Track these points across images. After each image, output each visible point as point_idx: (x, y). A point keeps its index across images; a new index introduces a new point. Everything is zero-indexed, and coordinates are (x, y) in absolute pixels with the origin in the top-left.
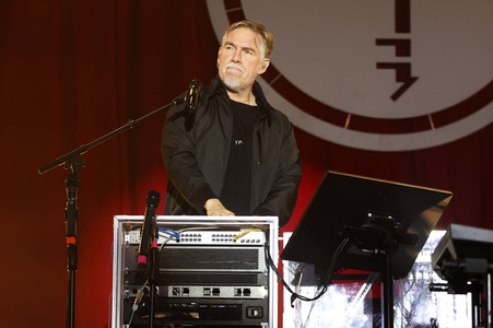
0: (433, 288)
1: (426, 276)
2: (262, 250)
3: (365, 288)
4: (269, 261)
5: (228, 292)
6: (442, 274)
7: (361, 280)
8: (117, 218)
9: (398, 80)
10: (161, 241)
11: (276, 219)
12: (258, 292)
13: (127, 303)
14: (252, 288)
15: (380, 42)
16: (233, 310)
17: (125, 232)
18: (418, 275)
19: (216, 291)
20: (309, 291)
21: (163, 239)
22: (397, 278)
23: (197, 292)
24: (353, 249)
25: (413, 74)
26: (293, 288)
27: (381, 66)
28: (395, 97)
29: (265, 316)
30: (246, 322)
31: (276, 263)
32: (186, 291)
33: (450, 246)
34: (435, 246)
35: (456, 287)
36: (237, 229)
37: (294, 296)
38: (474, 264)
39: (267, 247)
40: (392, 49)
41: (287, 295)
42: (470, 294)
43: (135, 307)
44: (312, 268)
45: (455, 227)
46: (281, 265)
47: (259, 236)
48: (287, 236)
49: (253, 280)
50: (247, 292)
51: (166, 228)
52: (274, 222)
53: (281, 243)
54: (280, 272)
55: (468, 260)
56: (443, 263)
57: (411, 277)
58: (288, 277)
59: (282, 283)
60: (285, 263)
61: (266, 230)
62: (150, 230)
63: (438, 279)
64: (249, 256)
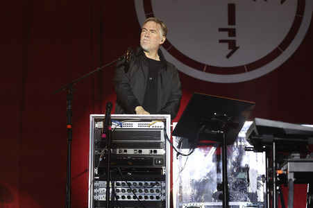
0: (247, 149)
1: (243, 144)
2: (162, 131)
3: (213, 150)
4: (166, 137)
5: (146, 152)
6: (251, 142)
7: (211, 145)
8: (91, 116)
9: (230, 48)
10: (113, 127)
11: (169, 116)
12: (161, 152)
13: (96, 157)
14: (157, 150)
15: (221, 30)
16: (148, 160)
17: (95, 122)
18: (239, 143)
19: (140, 151)
20: (186, 151)
21: (114, 126)
22: (229, 145)
23: (131, 151)
24: (207, 131)
25: (237, 45)
26: (178, 150)
27: (221, 41)
28: (228, 56)
29: (164, 163)
30: (155, 166)
31: (169, 138)
32: (126, 151)
33: (255, 128)
34: (247, 129)
35: (258, 149)
36: (150, 121)
37: (178, 154)
38: (267, 137)
39: (165, 129)
40: (227, 33)
41: (175, 153)
42: (264, 153)
43: (101, 159)
44: (187, 140)
45: (257, 119)
46: (172, 138)
47: (161, 124)
48: (175, 124)
49: (158, 146)
50: (155, 152)
51: (116, 120)
52: (168, 117)
53: (172, 127)
54: (171, 142)
55: (264, 136)
56: (251, 137)
57: (235, 144)
58: (175, 144)
59: (172, 147)
60: (174, 137)
61: (165, 121)
62: (107, 122)
63: (249, 145)
64: (156, 134)
